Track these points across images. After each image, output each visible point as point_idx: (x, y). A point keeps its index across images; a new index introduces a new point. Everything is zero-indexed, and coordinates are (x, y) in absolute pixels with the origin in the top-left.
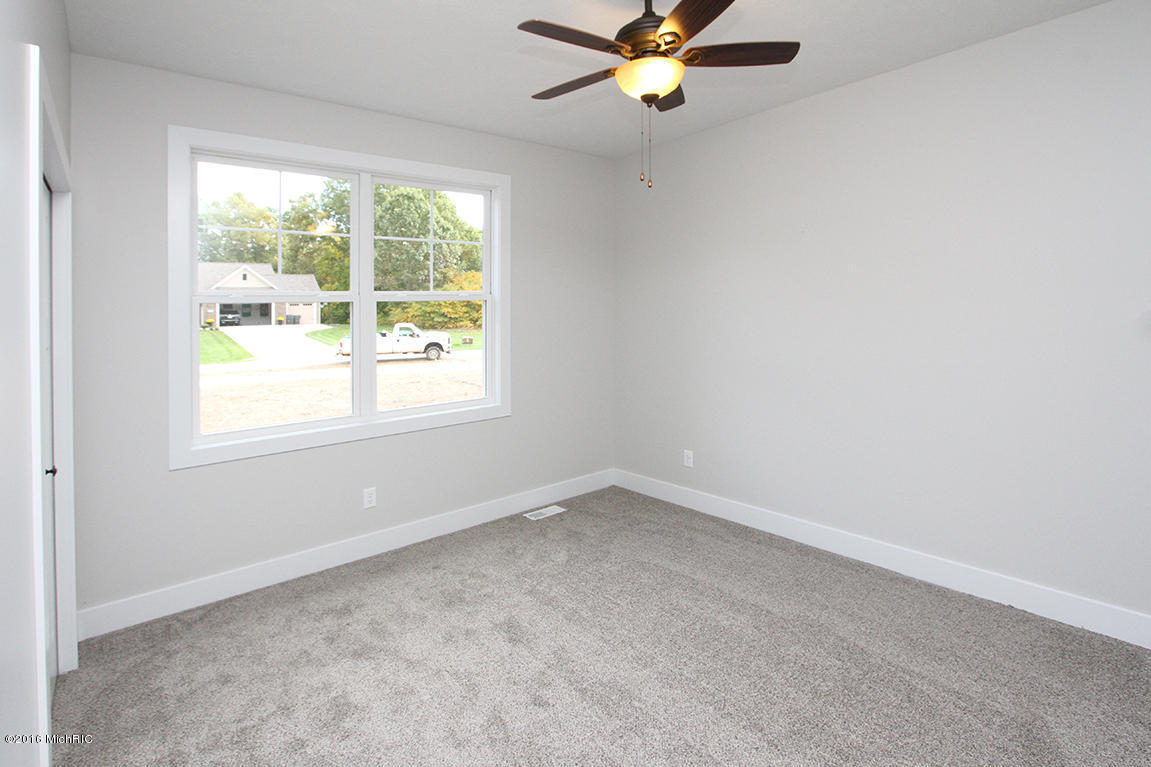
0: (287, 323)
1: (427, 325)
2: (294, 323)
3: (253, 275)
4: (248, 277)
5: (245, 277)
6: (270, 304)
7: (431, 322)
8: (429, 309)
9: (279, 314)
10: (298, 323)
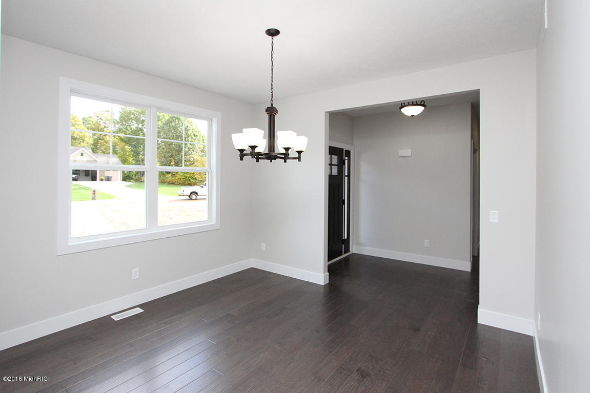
0: (106, 180)
1: (187, 183)
2: (108, 180)
3: (87, 153)
4: (84, 154)
5: (82, 155)
6: (96, 171)
7: (188, 182)
8: (188, 176)
9: (101, 175)
10: (111, 180)
